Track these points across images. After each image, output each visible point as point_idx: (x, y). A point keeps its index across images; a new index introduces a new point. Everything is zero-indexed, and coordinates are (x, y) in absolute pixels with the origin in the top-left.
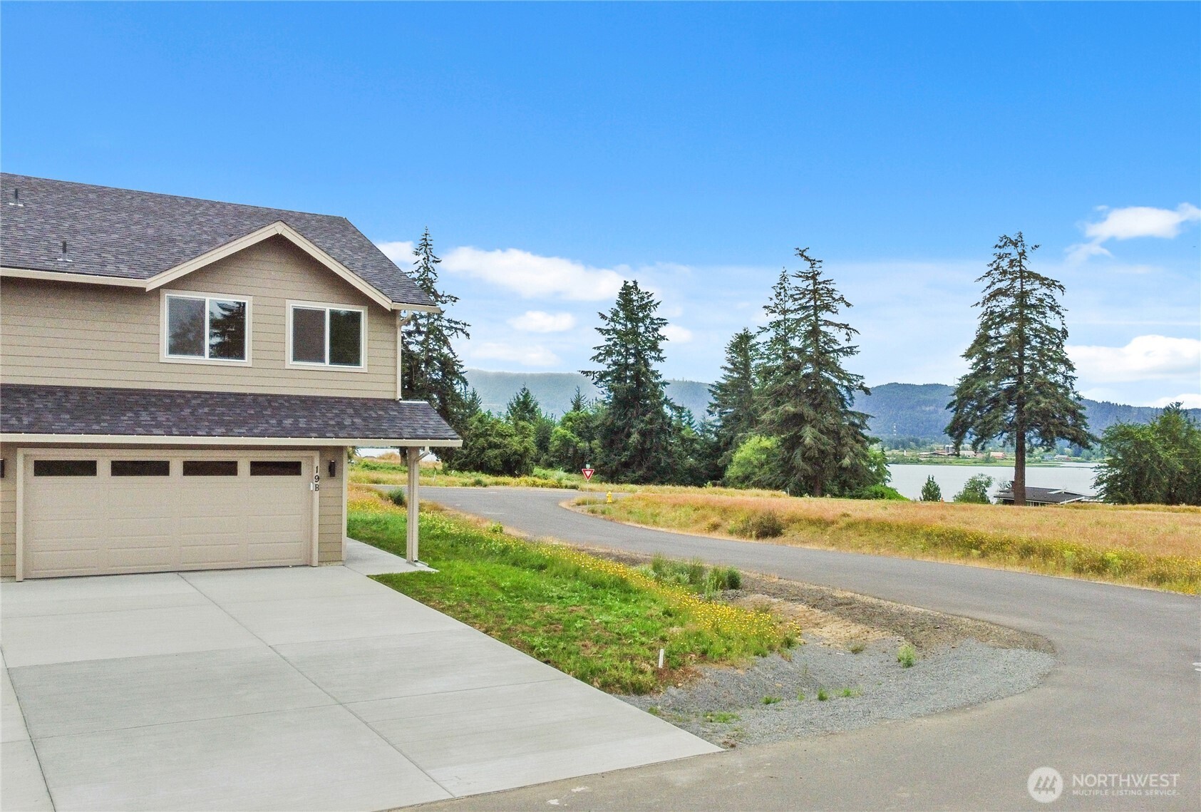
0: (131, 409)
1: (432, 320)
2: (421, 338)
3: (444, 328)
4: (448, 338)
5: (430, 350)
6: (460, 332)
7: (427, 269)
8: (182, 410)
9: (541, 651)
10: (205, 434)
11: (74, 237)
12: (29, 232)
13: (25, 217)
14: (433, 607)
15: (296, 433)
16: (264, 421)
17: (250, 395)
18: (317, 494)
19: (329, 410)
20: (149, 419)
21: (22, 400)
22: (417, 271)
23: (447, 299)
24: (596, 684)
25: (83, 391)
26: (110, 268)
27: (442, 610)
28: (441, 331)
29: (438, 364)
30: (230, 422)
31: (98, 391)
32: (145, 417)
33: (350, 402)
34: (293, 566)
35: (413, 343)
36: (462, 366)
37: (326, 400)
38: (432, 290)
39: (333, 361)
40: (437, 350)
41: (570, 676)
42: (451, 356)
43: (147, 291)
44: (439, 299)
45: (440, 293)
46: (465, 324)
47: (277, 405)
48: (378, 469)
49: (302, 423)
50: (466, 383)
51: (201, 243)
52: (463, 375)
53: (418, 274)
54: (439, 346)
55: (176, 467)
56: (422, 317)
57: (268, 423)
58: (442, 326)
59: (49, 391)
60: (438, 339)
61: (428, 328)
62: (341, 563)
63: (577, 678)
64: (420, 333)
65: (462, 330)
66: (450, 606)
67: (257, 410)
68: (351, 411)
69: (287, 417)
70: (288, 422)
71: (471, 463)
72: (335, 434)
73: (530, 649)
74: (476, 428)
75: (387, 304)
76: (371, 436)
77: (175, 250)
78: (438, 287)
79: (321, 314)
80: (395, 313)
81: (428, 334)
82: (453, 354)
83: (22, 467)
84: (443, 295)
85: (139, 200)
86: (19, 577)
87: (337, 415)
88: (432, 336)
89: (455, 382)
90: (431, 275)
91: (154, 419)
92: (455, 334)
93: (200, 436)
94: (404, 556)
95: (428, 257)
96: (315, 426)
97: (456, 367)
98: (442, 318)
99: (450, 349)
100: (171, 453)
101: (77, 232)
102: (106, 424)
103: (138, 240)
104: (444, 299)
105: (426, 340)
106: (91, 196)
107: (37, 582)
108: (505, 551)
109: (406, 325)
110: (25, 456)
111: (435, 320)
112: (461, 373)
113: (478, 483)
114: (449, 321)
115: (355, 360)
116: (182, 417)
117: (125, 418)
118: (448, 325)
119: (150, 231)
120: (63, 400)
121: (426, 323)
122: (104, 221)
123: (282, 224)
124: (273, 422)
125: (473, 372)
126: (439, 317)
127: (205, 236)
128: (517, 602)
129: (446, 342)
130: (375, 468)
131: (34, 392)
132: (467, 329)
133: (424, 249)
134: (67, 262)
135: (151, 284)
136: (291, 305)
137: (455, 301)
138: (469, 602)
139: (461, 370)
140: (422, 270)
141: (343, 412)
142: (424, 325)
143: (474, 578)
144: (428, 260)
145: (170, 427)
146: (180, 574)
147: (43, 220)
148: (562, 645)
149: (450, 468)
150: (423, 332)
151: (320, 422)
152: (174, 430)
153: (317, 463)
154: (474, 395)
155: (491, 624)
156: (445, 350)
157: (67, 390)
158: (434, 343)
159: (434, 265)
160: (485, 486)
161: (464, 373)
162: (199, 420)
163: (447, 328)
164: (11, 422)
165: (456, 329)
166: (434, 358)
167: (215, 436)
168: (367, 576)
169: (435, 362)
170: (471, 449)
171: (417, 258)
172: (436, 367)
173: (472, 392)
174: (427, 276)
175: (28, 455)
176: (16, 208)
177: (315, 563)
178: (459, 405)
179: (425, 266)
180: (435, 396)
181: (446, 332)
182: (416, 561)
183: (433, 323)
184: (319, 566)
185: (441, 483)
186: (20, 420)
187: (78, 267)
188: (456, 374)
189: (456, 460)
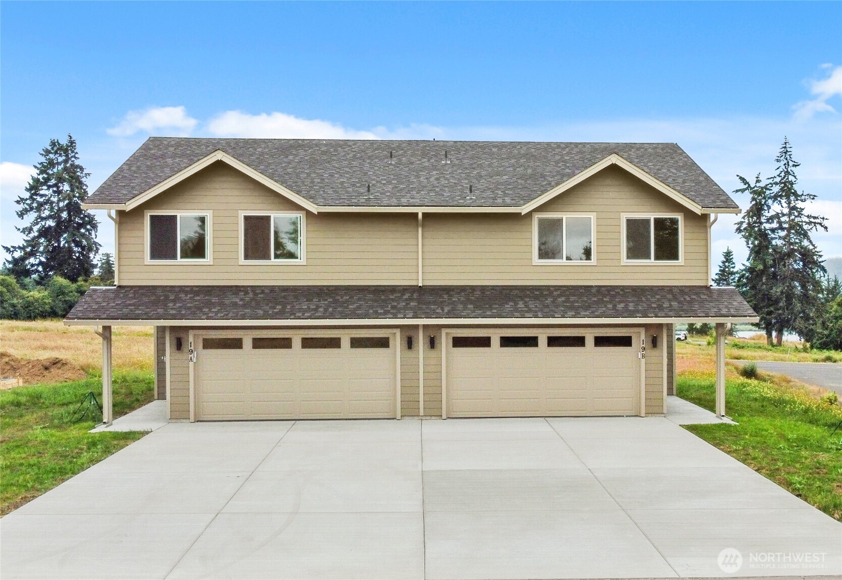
0: (512, 300)
1: (793, 217)
2: (783, 234)
3: (804, 224)
4: (808, 232)
5: (792, 244)
6: (818, 226)
7: (787, 173)
8: (547, 299)
9: (796, 486)
10: (560, 316)
11: (479, 181)
12: (452, 181)
13: (450, 170)
14: (722, 450)
15: (626, 315)
16: (603, 306)
17: (596, 286)
18: (643, 361)
19: (653, 296)
20: (523, 306)
21: (445, 296)
22: (779, 176)
23: (807, 197)
24: (836, 516)
25: (483, 288)
26: (499, 201)
27: (729, 453)
28: (801, 227)
29: (799, 256)
30: (579, 307)
31: (494, 288)
32: (521, 305)
33: (670, 289)
34: (626, 416)
35: (777, 238)
36: (821, 256)
37: (651, 288)
38: (793, 191)
39: (657, 257)
40: (797, 243)
41: (814, 508)
42: (811, 247)
43: (522, 214)
44: (799, 198)
45: (799, 193)
46: (823, 218)
47: (614, 293)
48: (746, 347)
49: (631, 307)
50: (824, 270)
51: (563, 176)
52: (822, 264)
53: (780, 178)
54: (799, 240)
55: (543, 341)
56: (784, 215)
57: (605, 306)
58: (802, 222)
59: (462, 289)
60: (798, 233)
61: (790, 225)
62: (663, 415)
63: (820, 509)
64: (782, 229)
65: (820, 224)
66: (736, 450)
67: (599, 297)
68: (670, 296)
69: (620, 302)
70: (620, 306)
71: (831, 342)
72: (655, 314)
73: (788, 485)
74: (836, 311)
75: (697, 209)
76: (683, 315)
77: (545, 183)
78: (798, 188)
79: (647, 221)
80: (705, 217)
81: (789, 230)
82: (813, 245)
83: (445, 341)
84: (803, 195)
85: (525, 148)
86: (444, 417)
87: (659, 300)
88: (793, 231)
89: (814, 271)
90: (791, 178)
91: (526, 306)
92: (814, 228)
93: (557, 317)
94: (714, 412)
95: (788, 162)
96: (640, 308)
97: (815, 257)
98: (802, 214)
99: (811, 242)
100: (541, 330)
101: (481, 177)
102: (496, 311)
103: (521, 178)
104: (803, 197)
105: (788, 235)
106: (494, 150)
107: (455, 420)
108: (806, 411)
109: (770, 223)
110: (447, 334)
111: (796, 217)
112: (820, 262)
113: (829, 359)
114: (808, 217)
115: (675, 256)
116: (546, 304)
117: (508, 306)
118: (807, 220)
119: (529, 171)
120: (471, 295)
121: (788, 220)
122: (501, 167)
123: (616, 155)
124: (610, 306)
125: (831, 261)
126: (799, 214)
127: (567, 170)
128: (797, 451)
129: (805, 235)
130: (743, 347)
131: (453, 290)
132: (825, 223)
133: (784, 156)
134: (472, 199)
135: (525, 209)
136: (624, 217)
137: (813, 199)
138: (753, 447)
139: (820, 260)
140: (783, 174)
141: (663, 297)
142: (785, 222)
143: (766, 431)
144: (788, 165)
145: (536, 312)
146: (546, 419)
147: (461, 171)
148: (818, 483)
149: (812, 347)
150: (785, 228)
151: (645, 305)
152: (540, 314)
153: (643, 337)
154: (836, 281)
155: (764, 464)
156: (805, 243)
157: (473, 288)
158: (795, 237)
159: (793, 169)
160: (835, 361)
161: (822, 262)
162: (557, 306)
163: (807, 223)
164: (438, 311)
165: (815, 223)
166: (796, 250)
167: (567, 317)
168: (680, 425)
169: (796, 253)
170: (832, 330)
171: (778, 164)
172: (797, 258)
173: (834, 279)
174: (788, 179)
175: (449, 333)
176: (446, 164)
177: (643, 414)
178: (818, 290)
179: (786, 170)
180: (797, 284)
181: (806, 227)
182: (723, 416)
183: (793, 220)
184: (646, 416)
185: (795, 359)
186: (443, 310)
187: (478, 202)
188: (816, 263)
189: (818, 340)
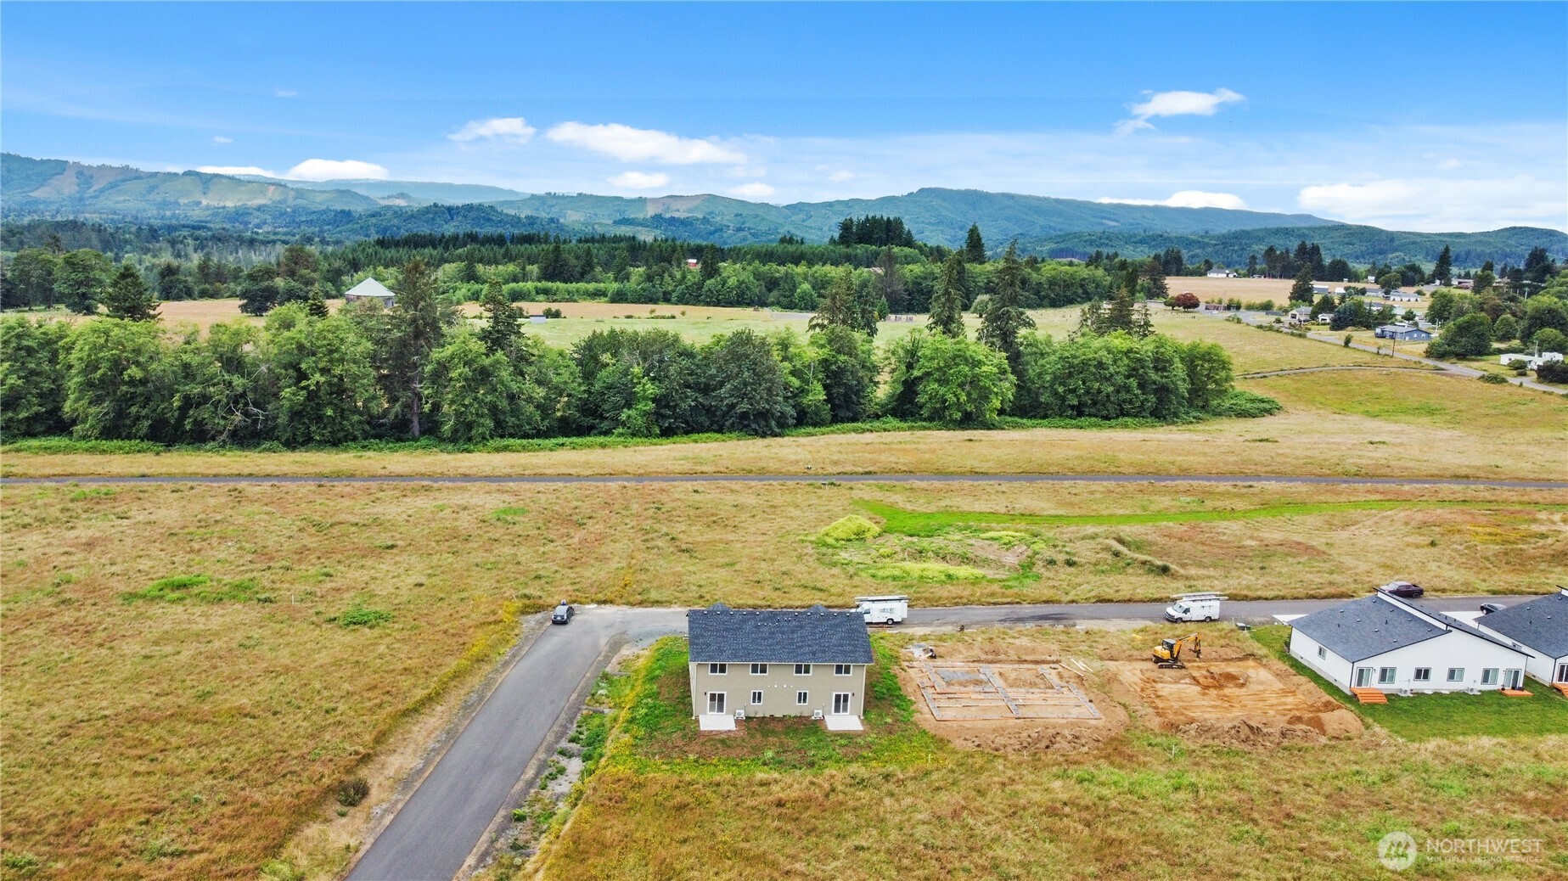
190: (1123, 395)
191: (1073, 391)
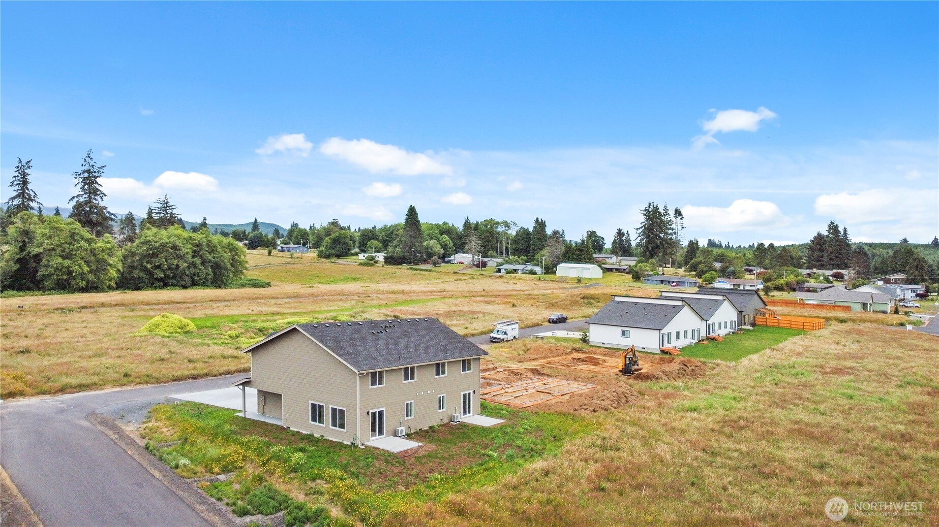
190: (192, 270)
191: (158, 267)
